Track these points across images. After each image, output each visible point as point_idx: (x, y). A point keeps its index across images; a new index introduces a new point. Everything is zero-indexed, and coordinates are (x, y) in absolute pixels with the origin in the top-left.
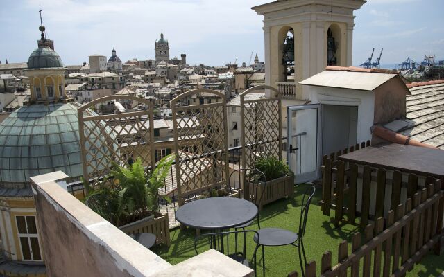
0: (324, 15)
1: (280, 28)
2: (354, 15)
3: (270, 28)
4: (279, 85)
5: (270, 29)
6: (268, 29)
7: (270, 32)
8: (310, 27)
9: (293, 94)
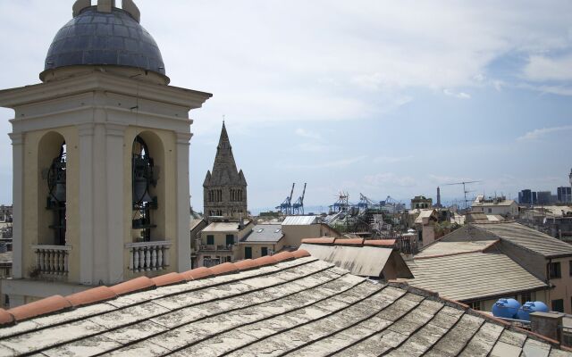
0: (125, 112)
1: (40, 136)
2: (190, 118)
3: (24, 135)
4: (38, 251)
5: (24, 139)
6: (19, 138)
7: (23, 144)
8: (93, 135)
9: (63, 270)
